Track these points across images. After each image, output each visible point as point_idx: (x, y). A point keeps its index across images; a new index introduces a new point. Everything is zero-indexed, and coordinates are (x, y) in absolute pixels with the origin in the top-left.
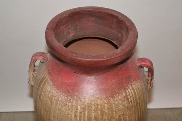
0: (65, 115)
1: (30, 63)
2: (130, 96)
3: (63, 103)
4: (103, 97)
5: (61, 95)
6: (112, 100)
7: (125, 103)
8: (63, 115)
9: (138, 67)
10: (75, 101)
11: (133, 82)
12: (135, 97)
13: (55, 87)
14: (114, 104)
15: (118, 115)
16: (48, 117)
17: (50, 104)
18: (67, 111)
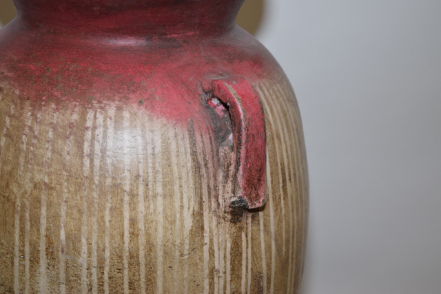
2: (93, 138)
4: (13, 92)
7: (67, 149)
11: (135, 106)
14: (31, 128)
15: (33, 178)
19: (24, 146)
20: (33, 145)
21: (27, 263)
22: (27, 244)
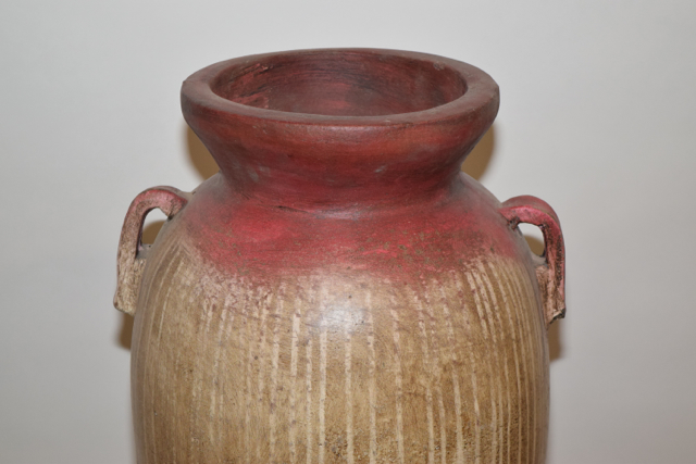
0: (246, 360)
1: (126, 219)
2: (481, 298)
3: (238, 313)
4: (383, 283)
5: (234, 288)
6: (416, 298)
7: (465, 319)
8: (240, 365)
9: (506, 222)
10: (282, 302)
11: (491, 254)
12: (500, 309)
13: (212, 265)
14: (425, 312)
15: (440, 362)
16: (183, 391)
17: (190, 333)
18: (253, 343)
19: (424, 333)
20: (433, 328)
21: (444, 452)
22: (443, 431)
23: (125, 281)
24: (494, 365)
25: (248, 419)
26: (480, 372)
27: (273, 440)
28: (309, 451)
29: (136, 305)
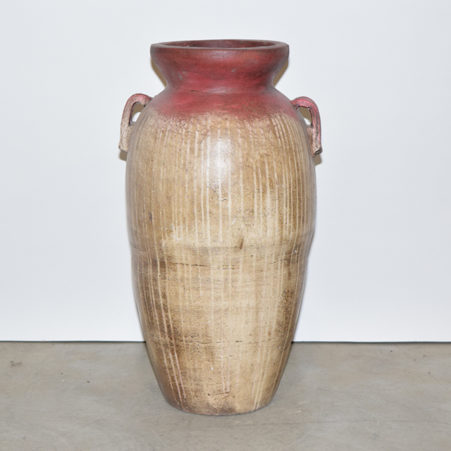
0: (176, 152)
1: (125, 107)
2: (278, 129)
3: (173, 132)
4: (234, 118)
5: (171, 122)
6: (249, 125)
7: (270, 136)
8: (173, 154)
9: (293, 106)
10: (191, 126)
11: (284, 114)
12: (287, 136)
13: (162, 115)
14: (252, 131)
15: (259, 153)
16: (149, 170)
17: (152, 144)
18: (179, 144)
19: (252, 140)
20: (256, 138)
21: (261, 194)
22: (261, 184)
23: (124, 136)
24: (284, 158)
25: (176, 178)
26: (277, 160)
27: (187, 186)
28: (202, 190)
29: (128, 146)
